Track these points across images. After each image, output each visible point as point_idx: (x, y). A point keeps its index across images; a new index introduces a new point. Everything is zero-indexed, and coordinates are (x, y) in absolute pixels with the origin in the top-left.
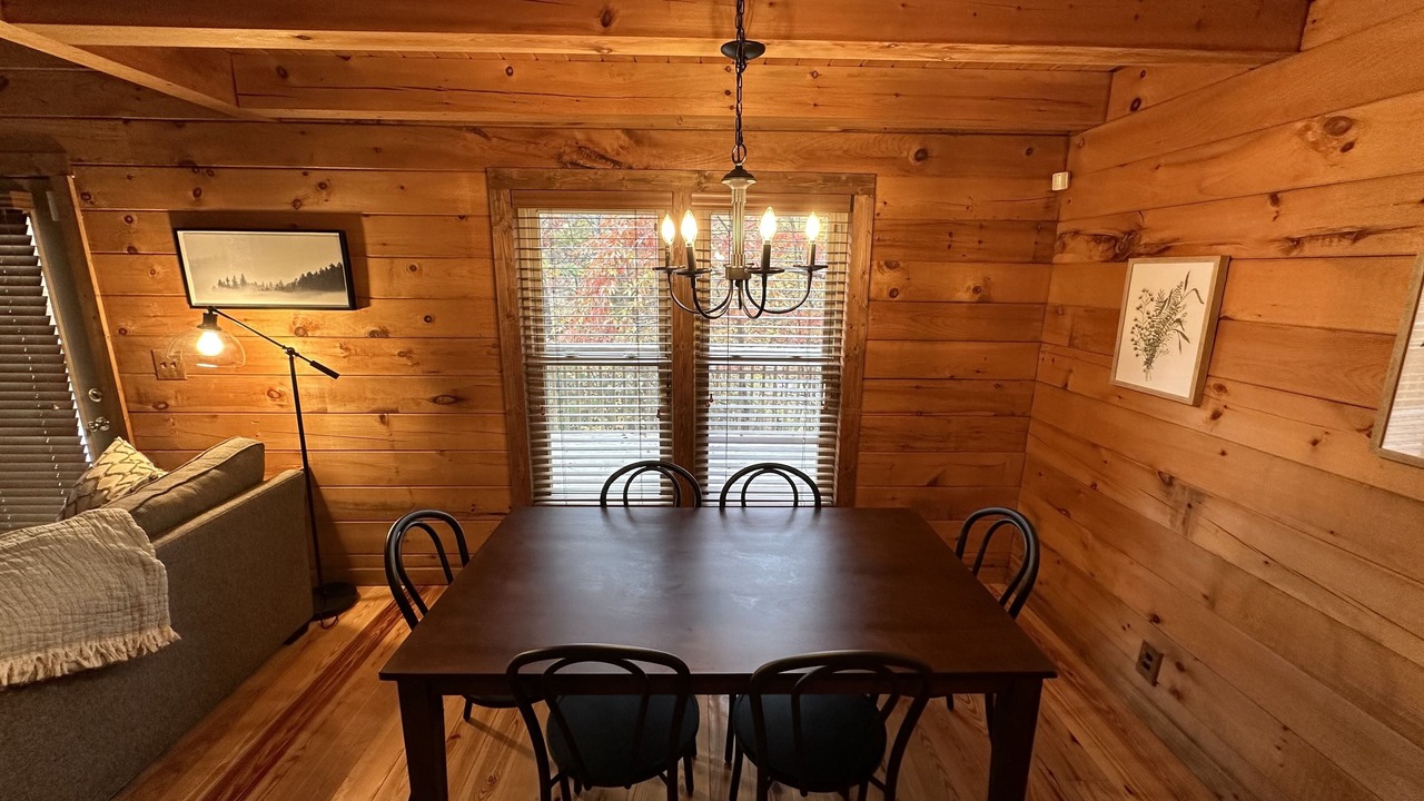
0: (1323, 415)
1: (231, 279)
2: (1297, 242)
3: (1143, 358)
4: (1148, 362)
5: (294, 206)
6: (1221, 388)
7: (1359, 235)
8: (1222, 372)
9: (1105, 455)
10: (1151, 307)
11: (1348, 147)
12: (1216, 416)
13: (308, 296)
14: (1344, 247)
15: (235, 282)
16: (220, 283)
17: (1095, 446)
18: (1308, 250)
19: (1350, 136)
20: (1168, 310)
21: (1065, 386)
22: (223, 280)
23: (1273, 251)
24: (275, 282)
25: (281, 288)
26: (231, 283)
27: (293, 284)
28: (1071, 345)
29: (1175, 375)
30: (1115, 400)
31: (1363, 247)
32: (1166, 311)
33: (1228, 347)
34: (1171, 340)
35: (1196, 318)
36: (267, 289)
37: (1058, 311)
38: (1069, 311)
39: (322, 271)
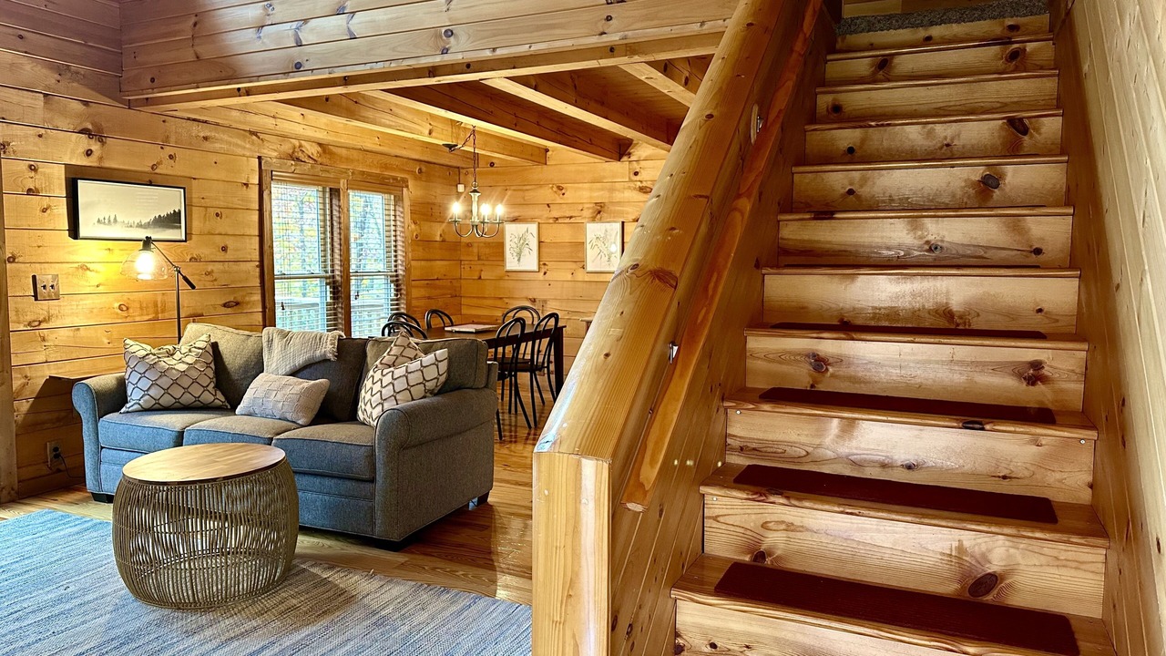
0: (573, 266)
1: (107, 218)
2: (557, 219)
3: (516, 259)
4: (519, 260)
5: (152, 168)
6: (545, 264)
7: (571, 217)
8: (544, 260)
9: (506, 300)
10: (516, 240)
11: (563, 194)
12: (545, 273)
13: (157, 232)
14: (568, 220)
15: (109, 221)
16: (99, 221)
17: (501, 298)
18: (560, 221)
19: (563, 191)
20: (522, 240)
21: (480, 278)
22: (102, 218)
23: (551, 221)
24: (137, 221)
25: (140, 226)
26: (106, 221)
27: (149, 223)
28: (479, 260)
29: (530, 262)
30: (507, 278)
31: (572, 220)
32: (522, 241)
33: (544, 250)
34: (526, 251)
35: (534, 244)
36: (131, 226)
37: (469, 245)
38: (475, 245)
39: (167, 215)
